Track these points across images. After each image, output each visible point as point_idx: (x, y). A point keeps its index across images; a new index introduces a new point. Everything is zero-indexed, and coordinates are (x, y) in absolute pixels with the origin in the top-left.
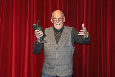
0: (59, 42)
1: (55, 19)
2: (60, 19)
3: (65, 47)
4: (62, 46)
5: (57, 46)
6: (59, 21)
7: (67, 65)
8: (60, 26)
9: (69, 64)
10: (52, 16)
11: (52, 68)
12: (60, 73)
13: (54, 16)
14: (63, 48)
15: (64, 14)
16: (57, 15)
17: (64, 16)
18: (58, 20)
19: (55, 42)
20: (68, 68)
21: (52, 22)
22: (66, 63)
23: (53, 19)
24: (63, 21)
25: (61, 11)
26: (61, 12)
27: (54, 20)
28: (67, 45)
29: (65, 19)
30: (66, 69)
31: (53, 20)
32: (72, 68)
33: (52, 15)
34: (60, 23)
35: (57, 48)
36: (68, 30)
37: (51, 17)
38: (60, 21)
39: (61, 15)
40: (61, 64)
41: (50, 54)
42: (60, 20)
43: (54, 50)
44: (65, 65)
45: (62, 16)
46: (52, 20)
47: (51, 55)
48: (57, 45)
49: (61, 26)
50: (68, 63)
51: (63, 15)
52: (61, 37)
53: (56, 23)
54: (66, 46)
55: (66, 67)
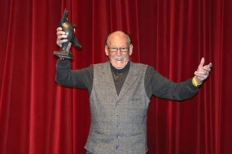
0: (123, 90)
1: (114, 48)
2: (124, 48)
3: (133, 100)
4: (128, 98)
5: (118, 98)
6: (121, 53)
7: (136, 134)
8: (123, 63)
9: (140, 133)
10: (108, 42)
11: (107, 141)
12: (123, 150)
13: (111, 44)
14: (130, 102)
15: (131, 39)
16: (118, 41)
17: (132, 42)
18: (119, 50)
19: (115, 90)
20: (139, 142)
21: (107, 55)
22: (135, 132)
23: (109, 48)
24: (129, 53)
25: (126, 32)
26: (126, 36)
27: (112, 50)
28: (138, 97)
29: (133, 50)
30: (135, 143)
31: (109, 52)
32: (145, 141)
33: (108, 40)
34: (122, 56)
35: (118, 102)
36: (140, 70)
37: (106, 44)
38: (124, 53)
39: (125, 42)
40: (125, 132)
41: (104, 113)
42: (123, 50)
43: (112, 106)
44: (132, 135)
45: (127, 44)
46: (106, 51)
47: (105, 116)
48: (118, 95)
49: (125, 63)
50: (138, 132)
51: (129, 40)
52: (126, 80)
53: (116, 57)
54: (135, 98)
55: (134, 139)
